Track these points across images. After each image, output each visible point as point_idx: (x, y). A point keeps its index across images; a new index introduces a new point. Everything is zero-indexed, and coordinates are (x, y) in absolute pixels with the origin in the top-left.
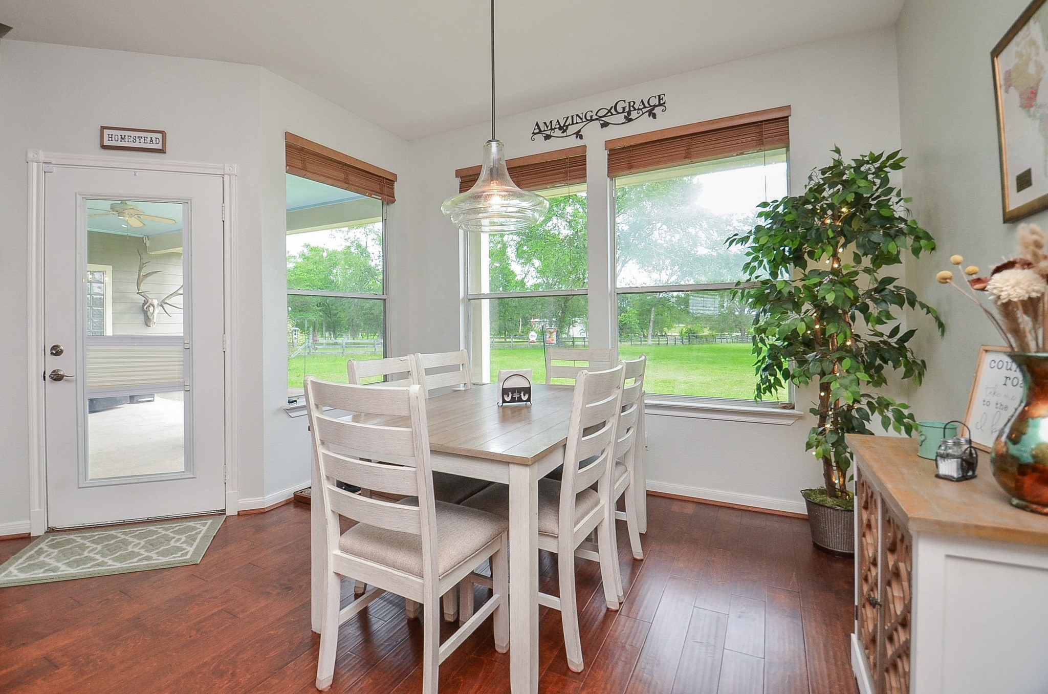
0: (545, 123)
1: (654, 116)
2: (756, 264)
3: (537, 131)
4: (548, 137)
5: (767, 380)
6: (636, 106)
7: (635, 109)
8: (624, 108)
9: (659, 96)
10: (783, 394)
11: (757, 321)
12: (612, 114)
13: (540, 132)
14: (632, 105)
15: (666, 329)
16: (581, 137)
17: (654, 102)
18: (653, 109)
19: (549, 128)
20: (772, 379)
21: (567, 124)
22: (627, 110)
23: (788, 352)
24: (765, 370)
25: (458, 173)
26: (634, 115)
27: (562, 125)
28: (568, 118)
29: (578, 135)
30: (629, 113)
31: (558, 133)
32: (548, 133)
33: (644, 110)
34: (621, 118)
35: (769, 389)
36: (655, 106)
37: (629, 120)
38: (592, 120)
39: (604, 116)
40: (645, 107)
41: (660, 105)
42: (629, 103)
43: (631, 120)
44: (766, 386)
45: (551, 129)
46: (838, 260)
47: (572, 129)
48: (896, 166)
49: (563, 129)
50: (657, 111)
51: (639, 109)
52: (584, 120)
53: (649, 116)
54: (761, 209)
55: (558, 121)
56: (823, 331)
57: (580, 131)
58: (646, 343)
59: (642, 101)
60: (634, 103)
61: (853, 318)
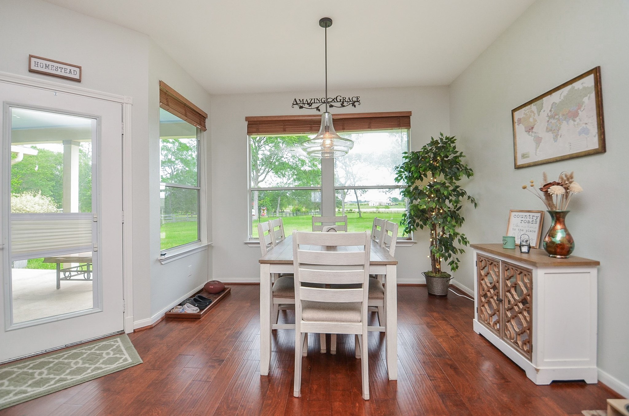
0: (300, 100)
1: (355, 106)
3: (295, 103)
4: (301, 107)
6: (346, 100)
7: (346, 101)
8: (341, 100)
9: (357, 97)
12: (335, 102)
13: (297, 104)
14: (344, 99)
15: (283, 208)
16: (319, 110)
17: (355, 99)
18: (354, 103)
19: (302, 103)
20: (411, 227)
21: (311, 102)
22: (342, 101)
25: (247, 119)
26: (345, 104)
27: (309, 103)
28: (312, 99)
29: (318, 109)
30: (343, 102)
31: (306, 106)
32: (301, 105)
33: (350, 103)
34: (339, 104)
36: (355, 102)
37: (343, 106)
38: (324, 103)
39: (331, 102)
40: (350, 101)
41: (357, 101)
42: (343, 98)
43: (344, 106)
45: (303, 103)
47: (314, 106)
49: (310, 104)
50: (356, 104)
51: (347, 102)
52: (321, 102)
53: (353, 106)
54: (404, 155)
55: (307, 100)
57: (318, 107)
58: (276, 216)
59: (349, 98)
60: (345, 98)
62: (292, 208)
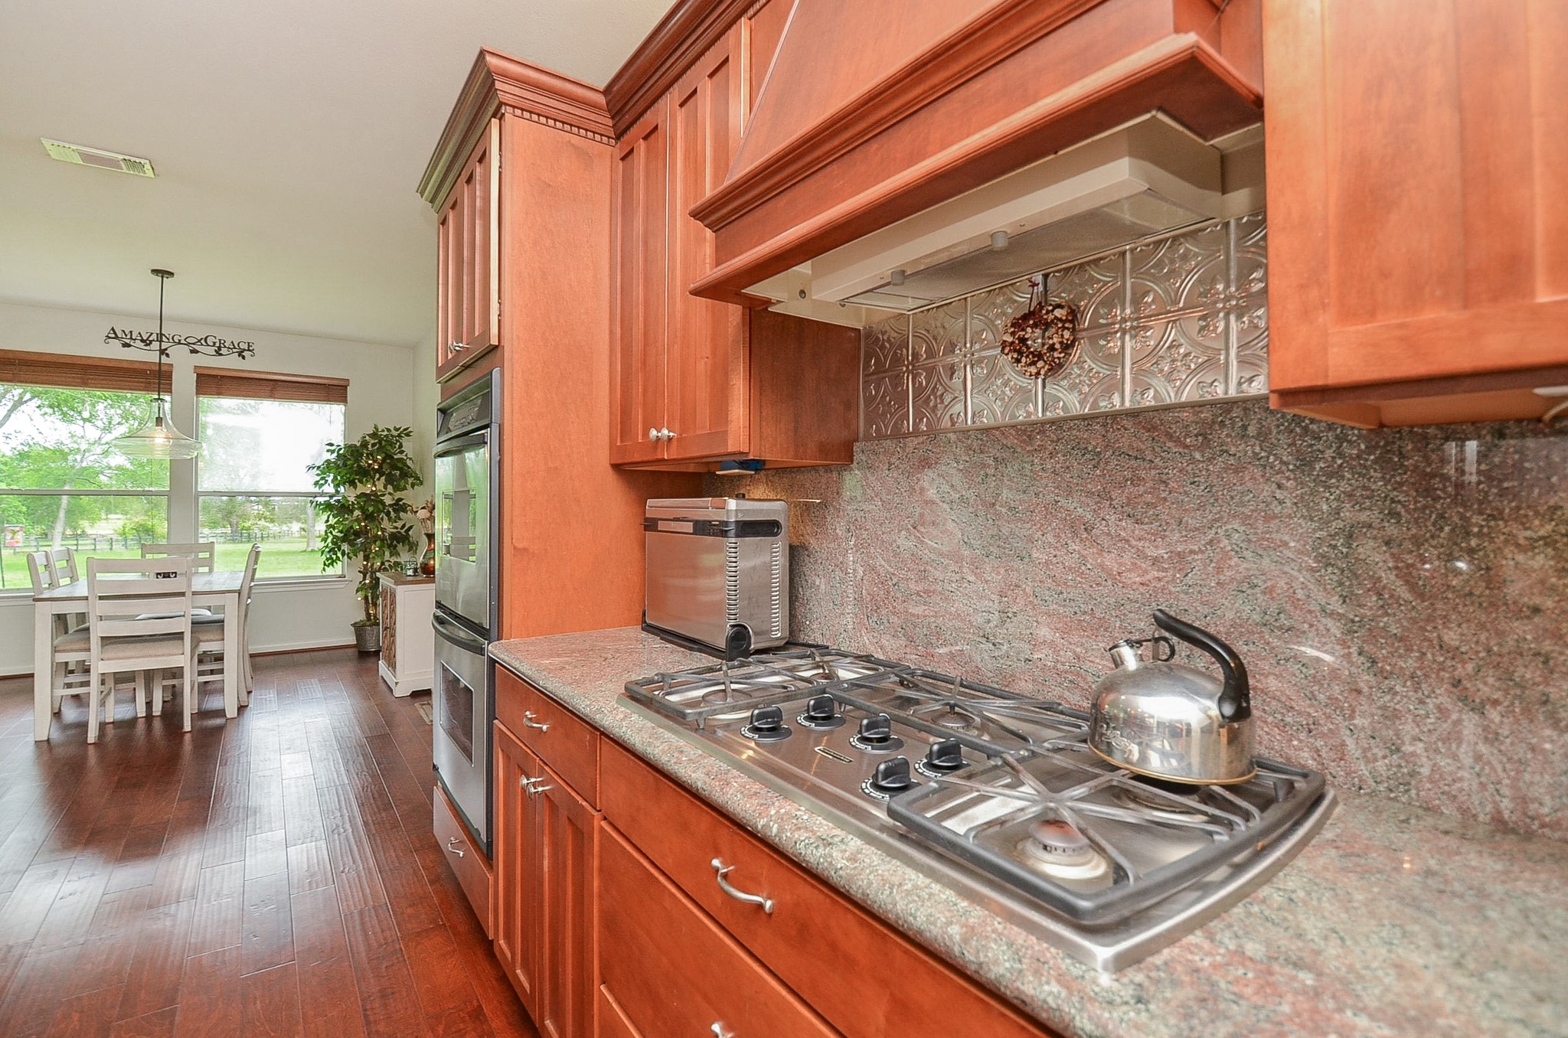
0: (123, 331)
1: (244, 358)
2: (323, 482)
3: (113, 336)
4: (126, 345)
5: (331, 558)
6: (226, 345)
7: (225, 347)
8: (214, 343)
9: (248, 343)
10: (337, 569)
11: (327, 521)
12: (202, 345)
13: (116, 337)
14: (222, 343)
16: (168, 355)
17: (244, 346)
18: (242, 352)
19: (129, 337)
20: (334, 557)
21: (151, 339)
22: (217, 345)
23: (344, 539)
24: (329, 552)
26: (224, 351)
27: (145, 339)
28: (152, 334)
29: (164, 352)
30: (219, 348)
31: (139, 344)
32: (128, 341)
33: (234, 350)
34: (212, 350)
35: (332, 564)
36: (244, 350)
37: (218, 353)
38: (179, 343)
39: (194, 344)
40: (235, 348)
41: (249, 350)
42: (220, 340)
43: (221, 355)
44: (330, 562)
45: (131, 338)
46: (375, 486)
47: (157, 346)
48: (408, 435)
49: (147, 342)
50: (246, 354)
51: (229, 348)
52: (171, 340)
53: (239, 356)
55: (139, 333)
56: (366, 526)
59: (232, 343)
60: (225, 342)
61: (382, 519)
62: (120, 524)
